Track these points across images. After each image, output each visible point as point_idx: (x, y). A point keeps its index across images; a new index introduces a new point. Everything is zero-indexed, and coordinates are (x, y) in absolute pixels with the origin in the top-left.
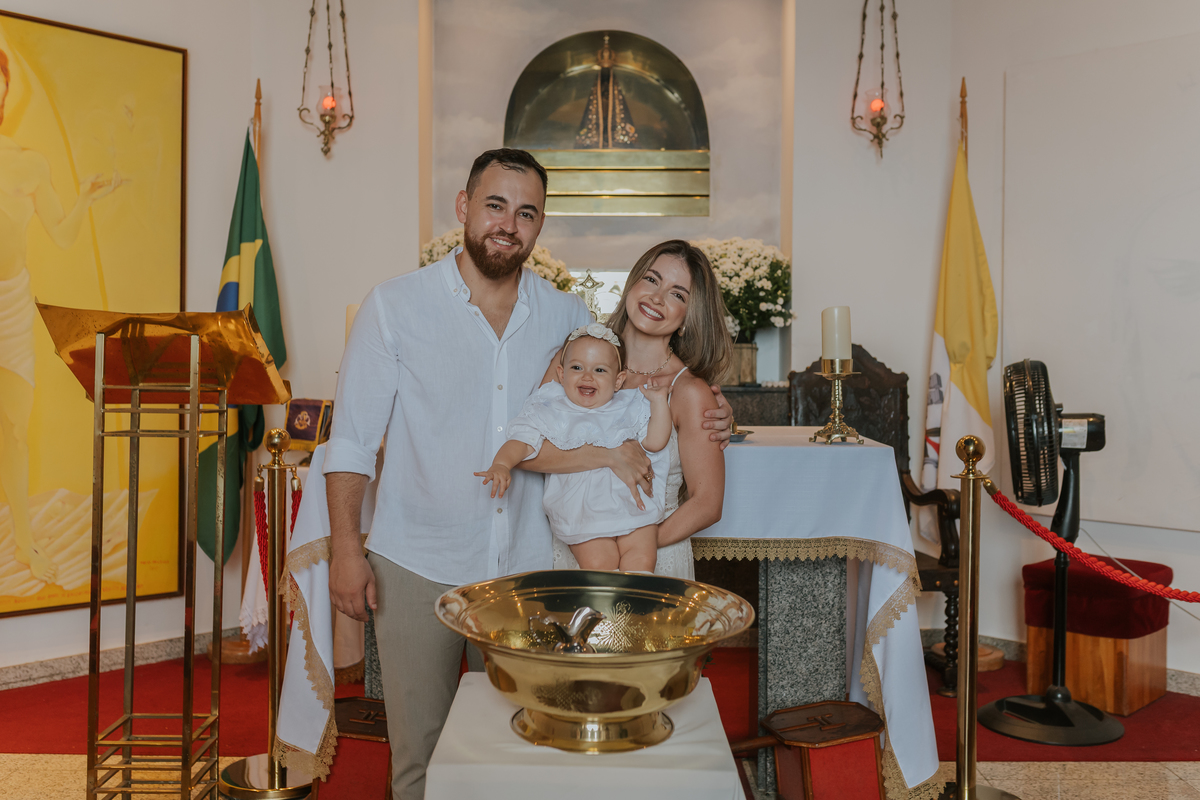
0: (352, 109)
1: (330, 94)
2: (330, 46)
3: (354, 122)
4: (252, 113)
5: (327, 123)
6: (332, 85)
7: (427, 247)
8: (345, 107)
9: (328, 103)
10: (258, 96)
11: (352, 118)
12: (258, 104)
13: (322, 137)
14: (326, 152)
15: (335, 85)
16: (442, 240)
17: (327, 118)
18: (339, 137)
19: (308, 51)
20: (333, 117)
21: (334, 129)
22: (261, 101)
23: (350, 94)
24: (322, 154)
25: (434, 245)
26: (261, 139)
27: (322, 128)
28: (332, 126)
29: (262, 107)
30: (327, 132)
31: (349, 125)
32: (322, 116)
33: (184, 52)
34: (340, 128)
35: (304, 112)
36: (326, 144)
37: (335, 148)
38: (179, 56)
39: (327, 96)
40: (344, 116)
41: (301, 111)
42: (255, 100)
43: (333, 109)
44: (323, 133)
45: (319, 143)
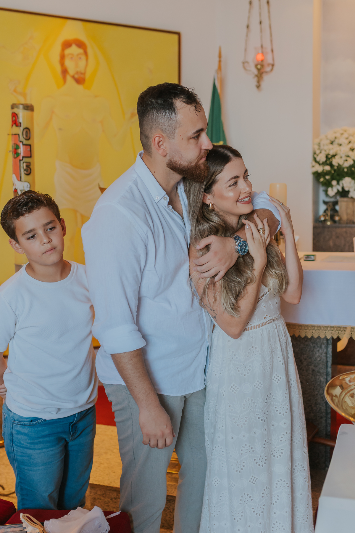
0: (273, 60)
1: (260, 51)
2: (261, 23)
3: (275, 68)
4: (216, 66)
5: (259, 70)
6: (262, 46)
7: (317, 141)
8: (269, 60)
9: (260, 57)
10: (220, 56)
11: (273, 65)
12: (220, 61)
13: (256, 79)
14: (258, 87)
15: (264, 46)
16: (326, 137)
17: (259, 67)
18: (266, 77)
19: (248, 27)
20: (262, 66)
21: (262, 73)
22: (222, 59)
23: (272, 51)
24: (255, 88)
25: (321, 140)
26: (222, 82)
27: (256, 72)
28: (262, 71)
29: (223, 64)
30: (259, 75)
31: (272, 70)
32: (256, 66)
33: (179, 34)
34: (266, 72)
35: (246, 64)
36: (258, 82)
37: (263, 84)
38: (176, 37)
39: (258, 53)
40: (269, 65)
41: (243, 63)
42: (217, 59)
43: (262, 61)
44: (257, 76)
45: (254, 82)
